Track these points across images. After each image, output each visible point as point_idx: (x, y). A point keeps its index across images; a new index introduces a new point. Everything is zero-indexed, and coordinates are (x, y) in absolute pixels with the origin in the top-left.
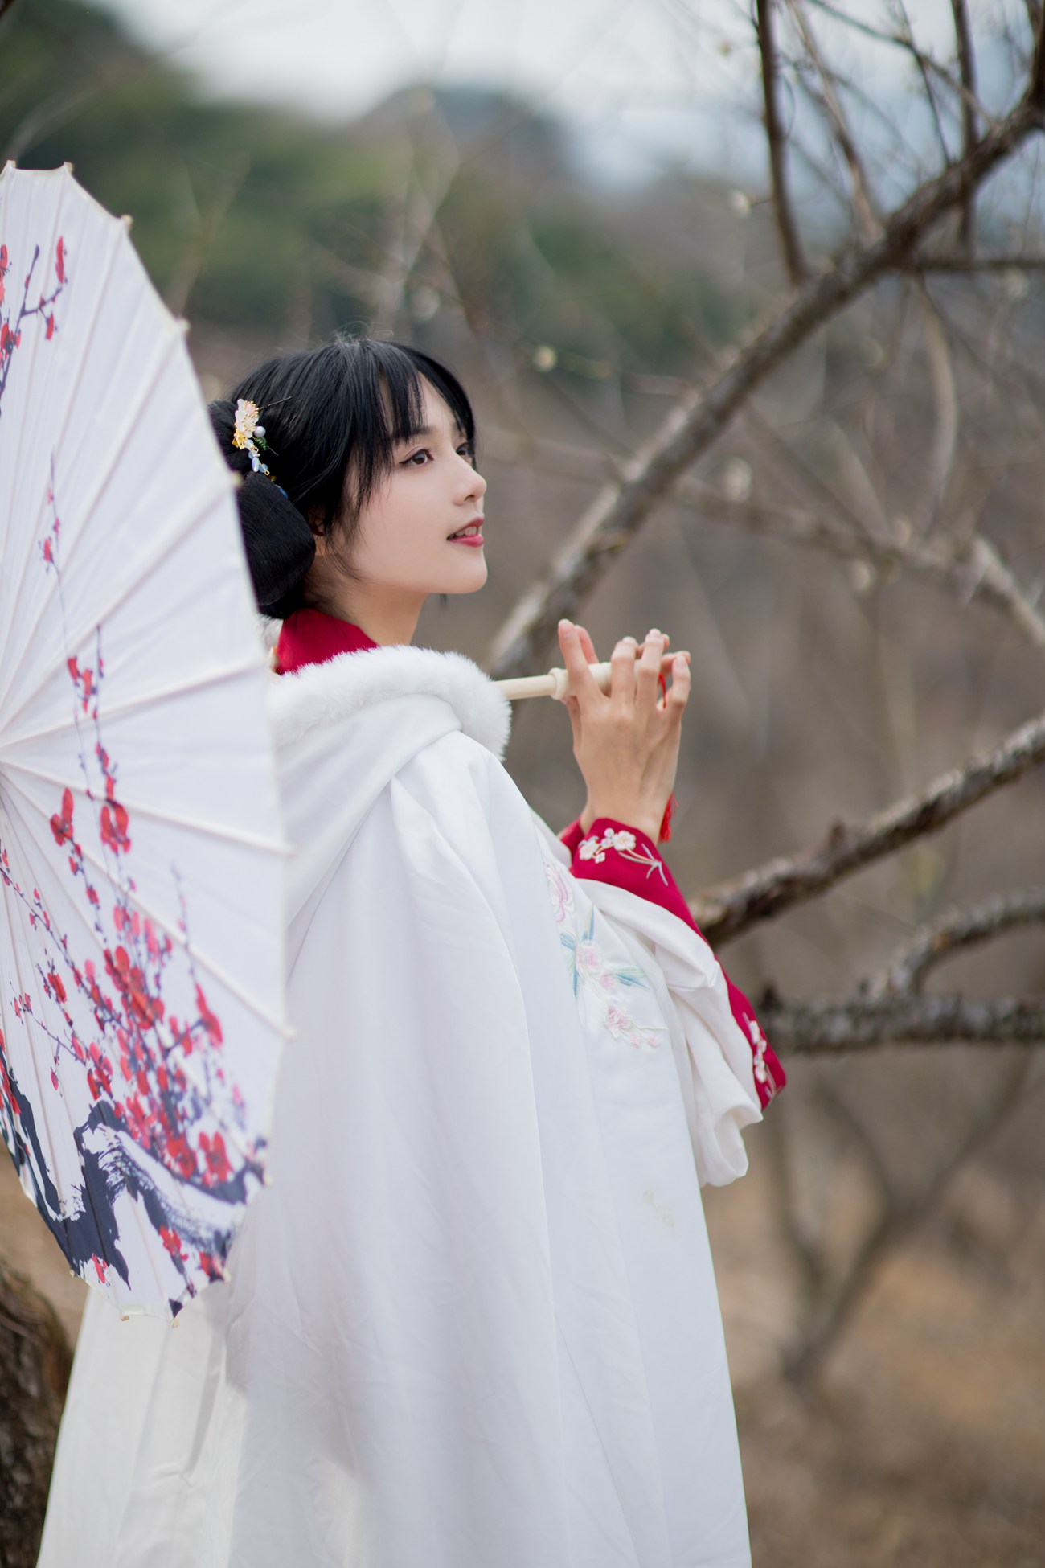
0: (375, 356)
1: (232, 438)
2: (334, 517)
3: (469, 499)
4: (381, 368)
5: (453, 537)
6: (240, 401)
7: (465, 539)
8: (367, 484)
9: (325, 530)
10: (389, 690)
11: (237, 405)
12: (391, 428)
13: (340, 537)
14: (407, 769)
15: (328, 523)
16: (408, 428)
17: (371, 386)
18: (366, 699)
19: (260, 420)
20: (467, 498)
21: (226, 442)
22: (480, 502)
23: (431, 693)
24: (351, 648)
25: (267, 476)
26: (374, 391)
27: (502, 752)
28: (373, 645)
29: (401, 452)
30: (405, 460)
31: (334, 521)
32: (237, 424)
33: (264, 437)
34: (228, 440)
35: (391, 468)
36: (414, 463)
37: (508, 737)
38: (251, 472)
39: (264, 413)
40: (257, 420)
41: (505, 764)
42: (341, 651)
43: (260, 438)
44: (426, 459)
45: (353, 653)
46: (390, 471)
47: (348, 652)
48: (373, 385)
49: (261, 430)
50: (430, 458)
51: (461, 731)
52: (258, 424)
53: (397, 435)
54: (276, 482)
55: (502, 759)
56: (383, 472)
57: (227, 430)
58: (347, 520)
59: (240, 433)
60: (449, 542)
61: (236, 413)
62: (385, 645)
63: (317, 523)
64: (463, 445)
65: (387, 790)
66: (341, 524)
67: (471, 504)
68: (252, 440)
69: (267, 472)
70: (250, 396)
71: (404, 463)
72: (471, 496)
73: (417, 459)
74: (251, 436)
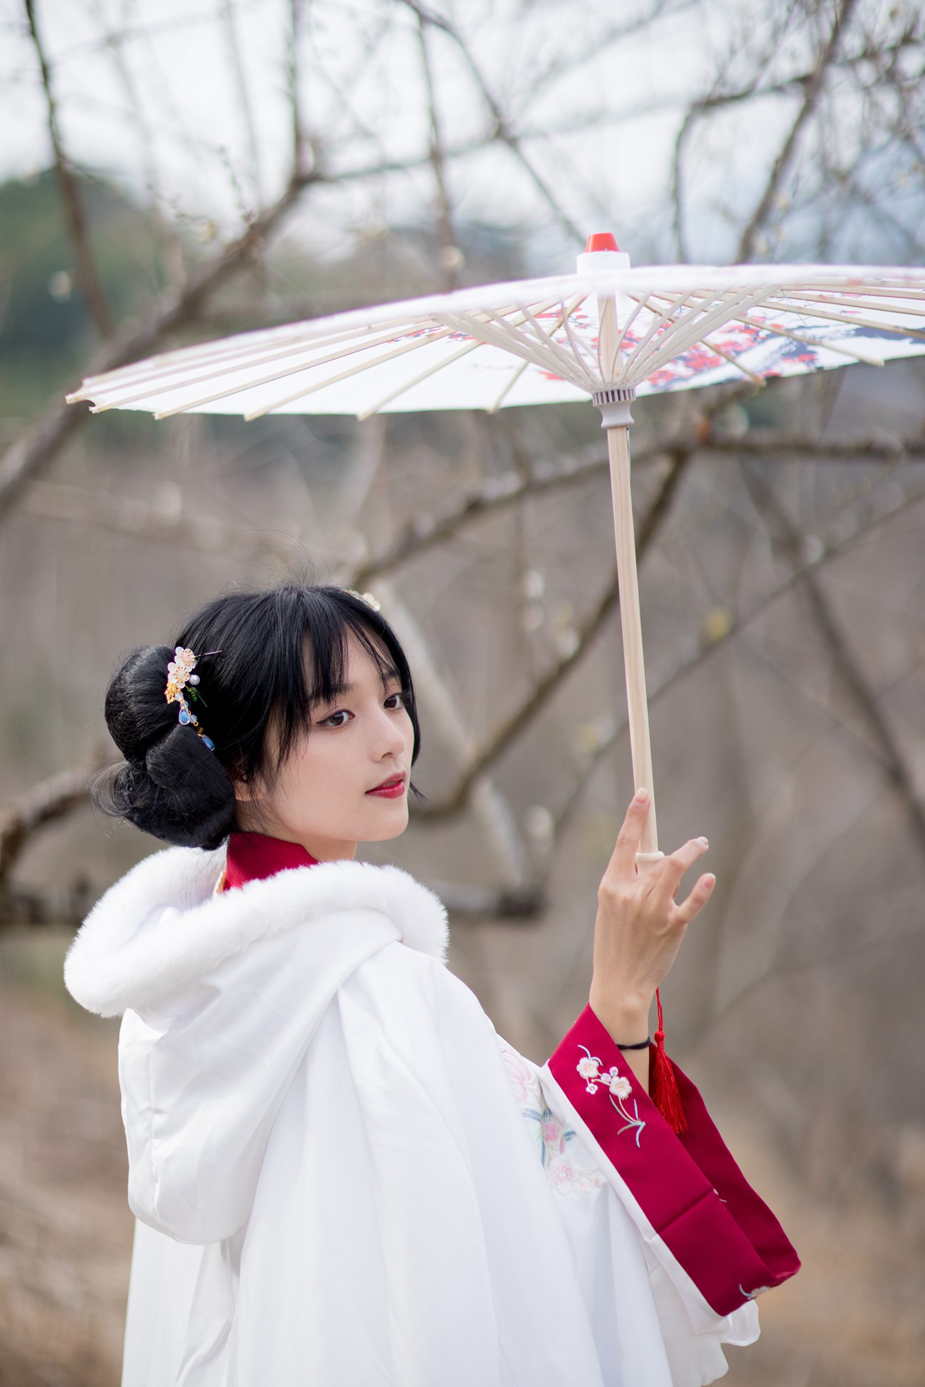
0: (305, 614)
1: (166, 689)
2: (256, 769)
3: (387, 756)
5: (372, 791)
6: (178, 650)
7: (385, 792)
8: (287, 743)
9: (247, 778)
10: (332, 906)
11: (175, 654)
13: (261, 786)
14: (352, 980)
15: (251, 773)
16: (330, 686)
17: (294, 649)
18: (309, 914)
19: (195, 667)
20: (384, 756)
23: (370, 907)
24: (293, 865)
25: (195, 728)
26: (296, 653)
27: (443, 954)
28: (315, 862)
29: (319, 712)
30: (322, 720)
31: (255, 773)
32: (172, 676)
33: (197, 686)
34: (160, 692)
35: (307, 729)
36: (330, 724)
37: (448, 940)
38: (179, 725)
39: (200, 660)
40: (193, 668)
41: (449, 967)
42: (284, 868)
43: (193, 687)
44: (346, 717)
45: (295, 870)
46: (307, 732)
47: (291, 869)
48: (296, 649)
49: (195, 679)
50: (351, 715)
51: (401, 941)
52: (192, 673)
53: (316, 695)
54: (203, 733)
55: (445, 961)
56: (301, 733)
59: (172, 683)
60: (368, 796)
61: (172, 663)
62: (326, 860)
63: (240, 771)
65: (335, 1000)
66: (262, 775)
67: (392, 760)
68: (184, 690)
69: (196, 724)
70: (192, 643)
71: (322, 723)
72: (390, 754)
73: (337, 719)
74: (183, 686)
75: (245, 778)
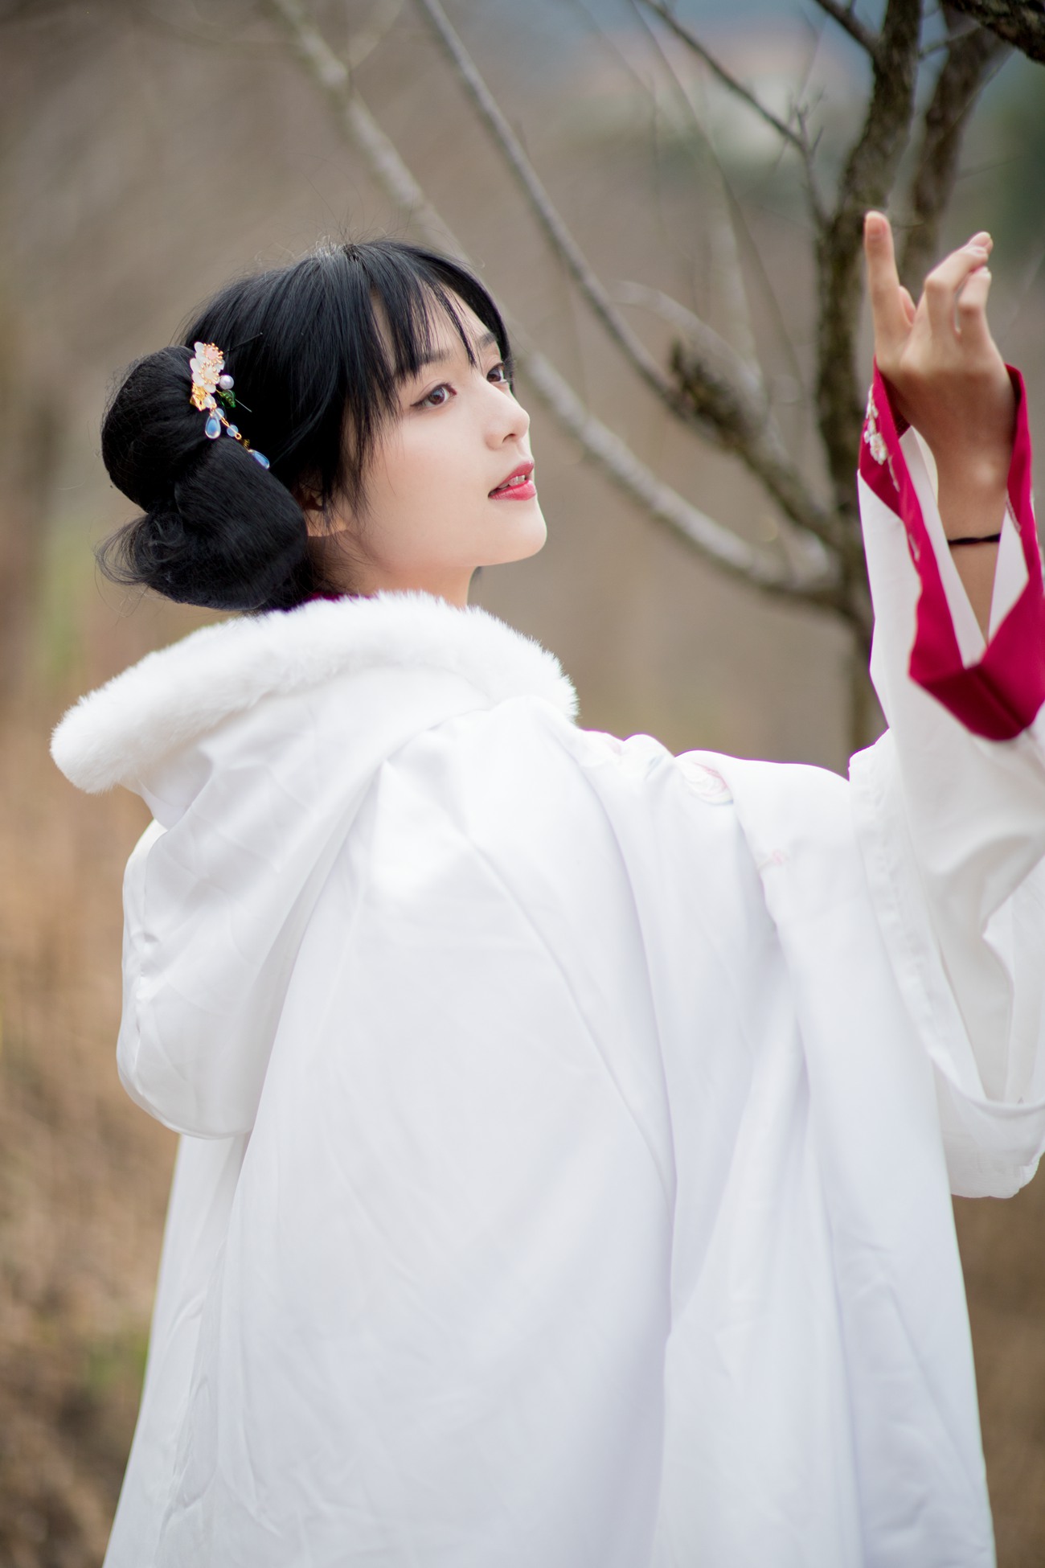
1: (190, 394)
2: (334, 486)
3: (509, 439)
4: (373, 283)
5: (495, 493)
6: (198, 345)
7: (511, 492)
9: (324, 502)
11: (194, 350)
12: (391, 361)
13: (344, 510)
15: (327, 492)
16: (414, 357)
19: (225, 367)
20: (505, 439)
21: (183, 401)
22: (525, 441)
25: (239, 441)
26: (364, 310)
29: (409, 391)
30: (416, 402)
31: (334, 492)
32: (194, 377)
33: (232, 389)
34: (184, 398)
35: (397, 414)
36: (429, 404)
39: (231, 358)
40: (222, 367)
43: (226, 391)
44: (447, 395)
46: (397, 417)
49: (227, 381)
50: (452, 392)
52: (222, 373)
53: (401, 371)
54: (250, 447)
56: (386, 420)
57: (181, 385)
58: (349, 484)
59: (199, 388)
60: (494, 501)
61: (192, 362)
63: (314, 495)
64: (496, 368)
66: (344, 492)
67: (514, 445)
68: (215, 395)
69: (238, 436)
70: (213, 336)
71: (419, 405)
72: (512, 435)
73: (434, 398)
74: (213, 390)
75: (320, 504)
